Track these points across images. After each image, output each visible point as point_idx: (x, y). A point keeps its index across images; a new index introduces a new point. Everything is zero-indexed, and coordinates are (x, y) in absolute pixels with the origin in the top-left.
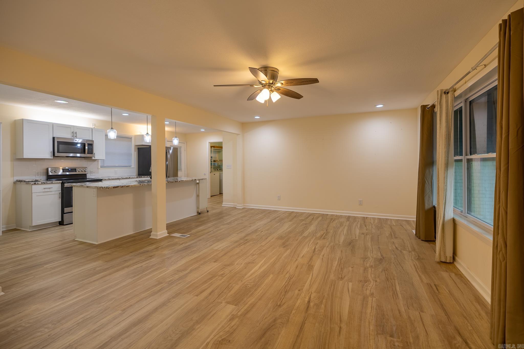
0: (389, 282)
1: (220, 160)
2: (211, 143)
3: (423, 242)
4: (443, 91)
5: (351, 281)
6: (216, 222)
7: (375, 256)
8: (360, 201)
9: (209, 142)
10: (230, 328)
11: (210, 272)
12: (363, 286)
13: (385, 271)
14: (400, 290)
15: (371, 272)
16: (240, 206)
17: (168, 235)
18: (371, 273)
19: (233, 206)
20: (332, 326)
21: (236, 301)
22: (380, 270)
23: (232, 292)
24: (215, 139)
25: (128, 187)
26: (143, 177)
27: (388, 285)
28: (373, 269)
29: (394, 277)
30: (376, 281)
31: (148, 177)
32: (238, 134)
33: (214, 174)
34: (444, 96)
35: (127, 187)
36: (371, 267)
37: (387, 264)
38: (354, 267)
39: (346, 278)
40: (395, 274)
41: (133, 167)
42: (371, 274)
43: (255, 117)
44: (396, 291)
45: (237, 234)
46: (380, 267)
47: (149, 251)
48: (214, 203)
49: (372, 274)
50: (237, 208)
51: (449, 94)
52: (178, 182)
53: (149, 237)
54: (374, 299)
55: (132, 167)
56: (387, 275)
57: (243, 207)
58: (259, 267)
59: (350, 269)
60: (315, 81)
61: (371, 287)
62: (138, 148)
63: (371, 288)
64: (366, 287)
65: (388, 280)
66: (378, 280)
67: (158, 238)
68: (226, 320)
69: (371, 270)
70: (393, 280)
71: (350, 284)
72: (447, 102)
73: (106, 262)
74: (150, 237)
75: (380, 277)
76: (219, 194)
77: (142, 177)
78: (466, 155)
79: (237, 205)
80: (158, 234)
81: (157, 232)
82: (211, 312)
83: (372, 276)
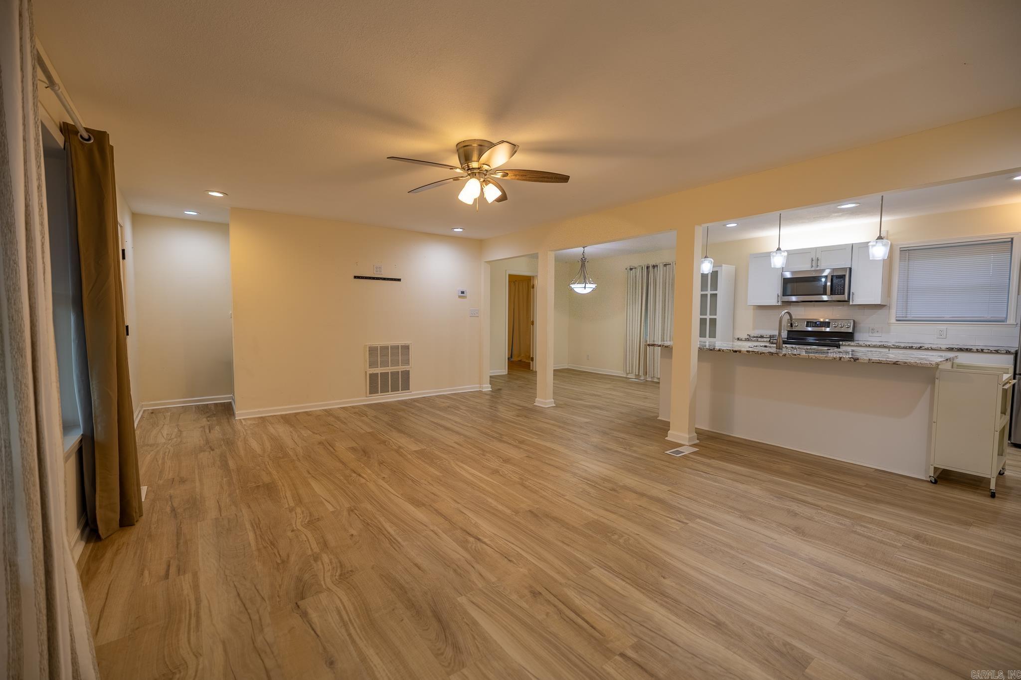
0: (269, 539)
7: (323, 597)
12: (311, 515)
13: (283, 562)
14: (248, 535)
15: (310, 546)
18: (309, 542)
22: (293, 559)
27: (269, 533)
28: (309, 552)
29: (259, 556)
30: (293, 531)
36: (315, 555)
37: (280, 586)
38: (351, 539)
39: (345, 513)
40: (257, 563)
42: (308, 540)
44: (254, 530)
46: (297, 568)
49: (306, 540)
54: (287, 506)
56: (274, 553)
59: (354, 532)
61: (298, 518)
63: (296, 516)
64: (305, 515)
65: (272, 544)
66: (289, 534)
69: (312, 550)
70: (261, 546)
75: (289, 541)
83: (305, 537)
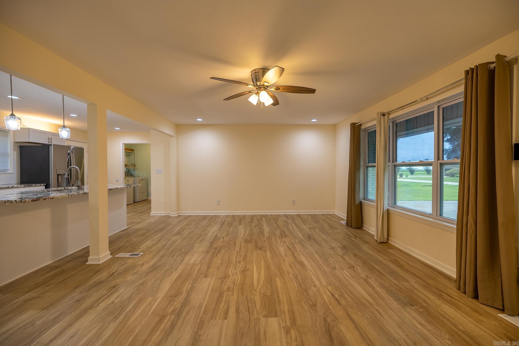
1: (131, 165)
2: (126, 145)
3: (355, 229)
4: (382, 113)
5: (343, 269)
6: (161, 233)
8: (294, 201)
9: (123, 144)
10: (295, 341)
11: (212, 289)
16: (174, 214)
17: (111, 256)
19: (165, 215)
20: (370, 311)
21: (272, 313)
23: (258, 305)
24: (131, 140)
25: (53, 198)
26: (34, 185)
31: (41, 186)
32: (171, 136)
33: (128, 181)
34: (382, 117)
35: (51, 199)
41: (12, 172)
43: (197, 120)
45: (200, 243)
47: (102, 281)
48: (138, 213)
50: (170, 217)
51: (386, 116)
52: (113, 189)
53: (85, 264)
55: (9, 172)
57: (177, 215)
58: (257, 273)
60: (312, 91)
62: (20, 147)
67: (101, 262)
68: (283, 336)
71: (345, 271)
72: (384, 121)
73: (43, 309)
74: (87, 263)
76: (133, 203)
77: (32, 186)
78: (393, 162)
79: (171, 213)
80: (100, 257)
81: (99, 255)
82: (259, 331)
